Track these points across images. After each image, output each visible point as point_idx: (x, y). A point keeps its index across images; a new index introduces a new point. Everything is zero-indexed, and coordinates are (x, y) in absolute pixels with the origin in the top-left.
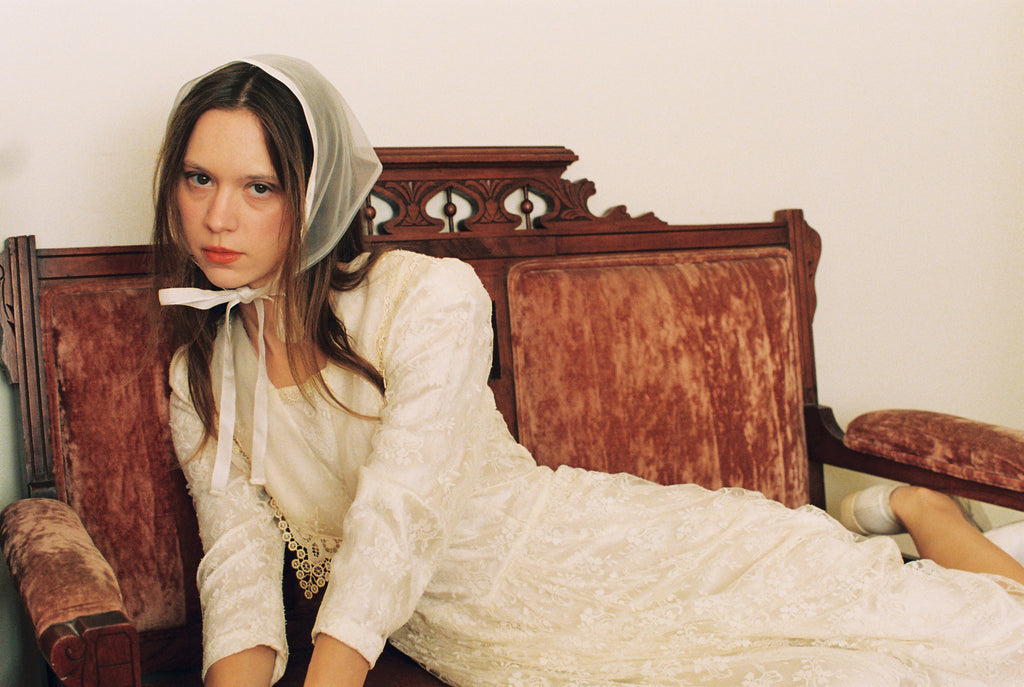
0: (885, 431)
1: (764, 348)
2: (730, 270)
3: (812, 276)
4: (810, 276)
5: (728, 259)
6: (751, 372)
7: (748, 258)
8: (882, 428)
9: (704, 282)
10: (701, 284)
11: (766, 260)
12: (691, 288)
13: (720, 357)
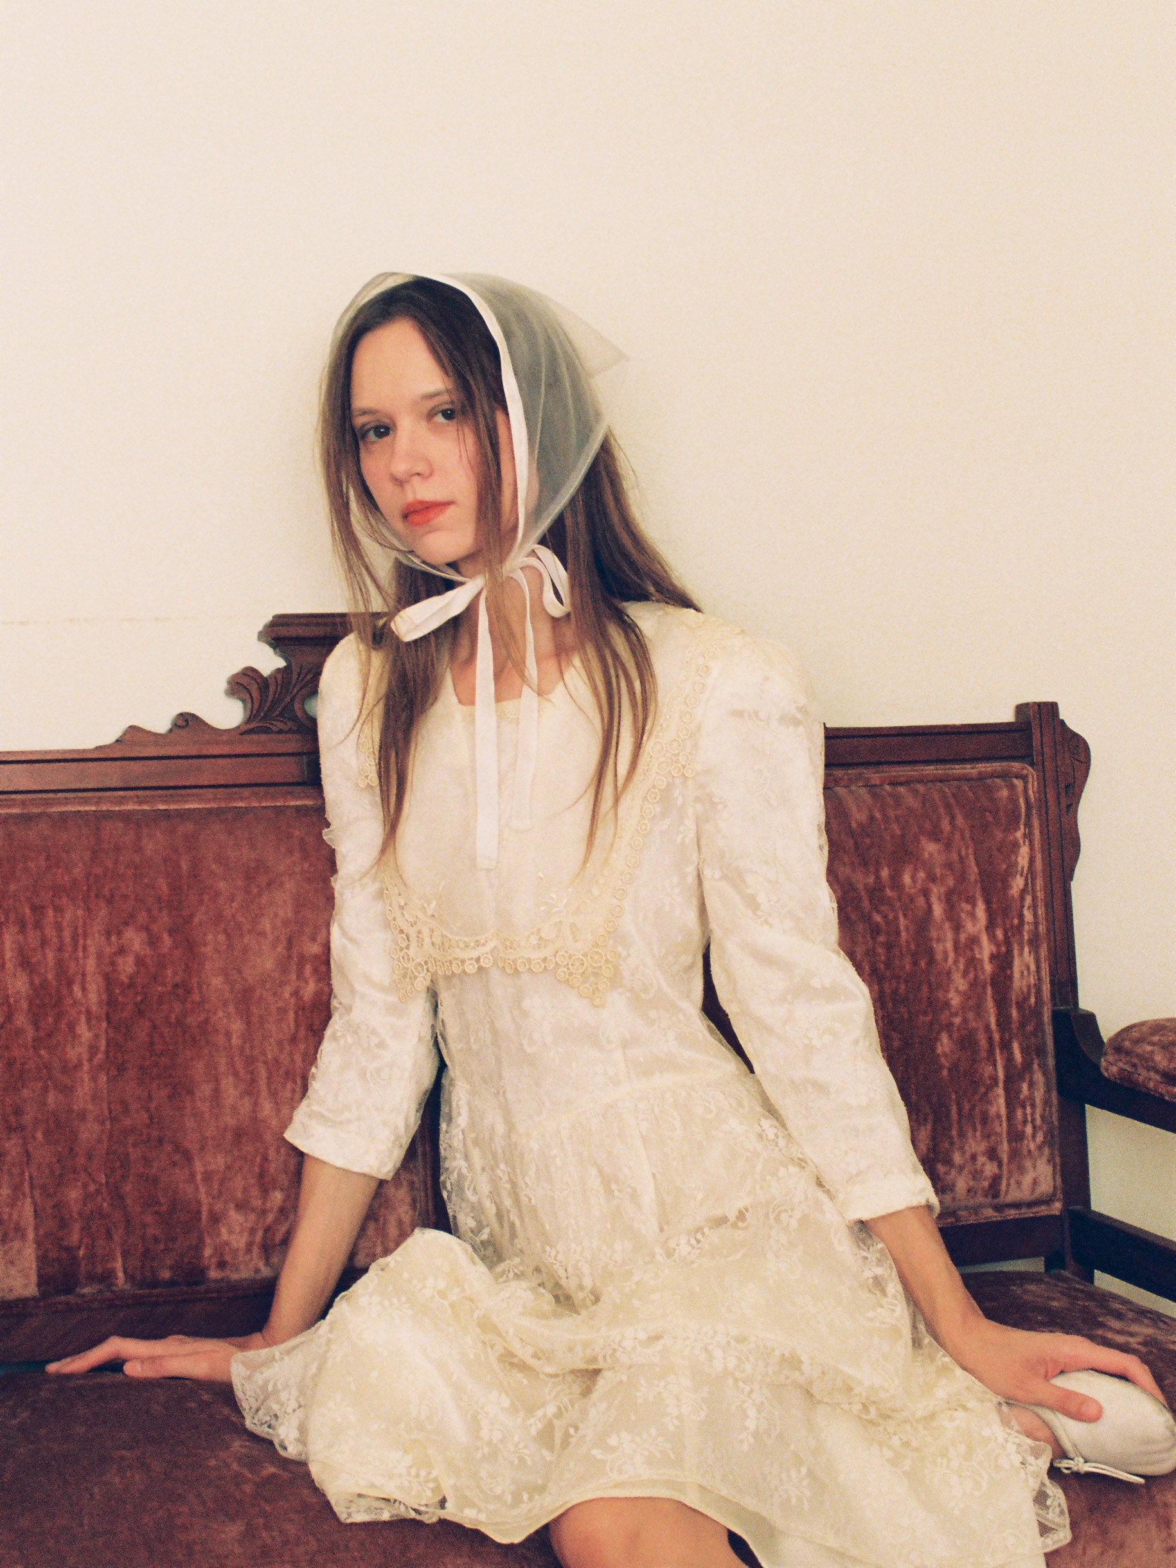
0: (1152, 1052)
1: (977, 919)
2: (924, 797)
3: (1072, 807)
4: (1069, 806)
5: (920, 781)
6: (951, 955)
7: (959, 778)
8: (1149, 1048)
9: (878, 815)
10: (872, 818)
11: (989, 781)
12: (854, 825)
13: (898, 933)
